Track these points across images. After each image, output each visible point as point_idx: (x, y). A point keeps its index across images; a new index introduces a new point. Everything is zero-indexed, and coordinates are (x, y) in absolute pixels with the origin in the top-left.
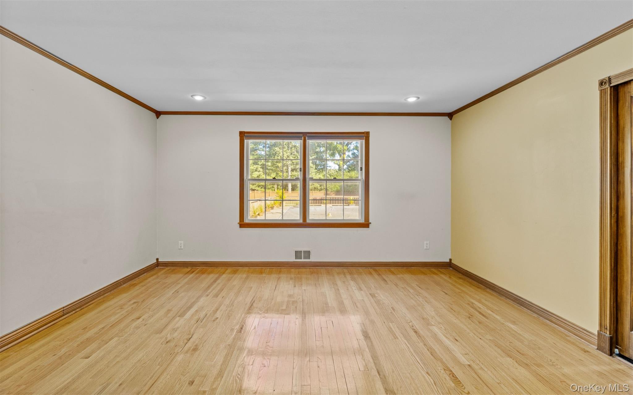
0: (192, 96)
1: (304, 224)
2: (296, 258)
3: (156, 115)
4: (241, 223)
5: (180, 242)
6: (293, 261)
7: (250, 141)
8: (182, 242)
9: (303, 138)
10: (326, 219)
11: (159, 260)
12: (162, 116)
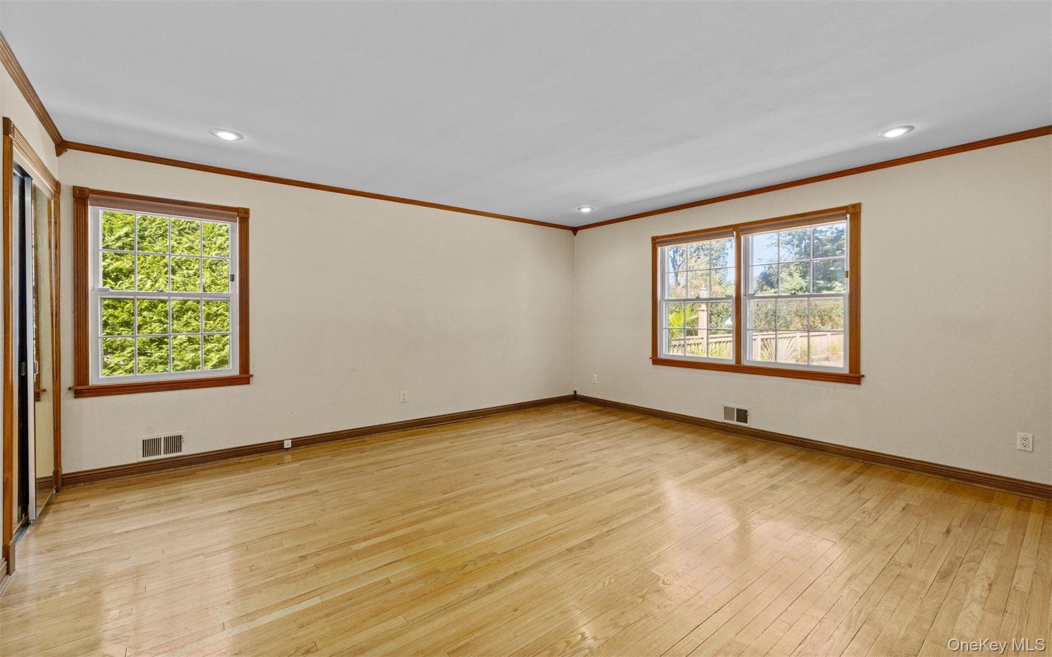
0: (579, 209)
1: (738, 368)
2: (725, 419)
3: (573, 232)
4: (654, 358)
5: (594, 375)
6: (720, 421)
7: (667, 248)
8: (596, 375)
9: (735, 233)
10: (776, 363)
11: (577, 393)
12: (579, 232)
